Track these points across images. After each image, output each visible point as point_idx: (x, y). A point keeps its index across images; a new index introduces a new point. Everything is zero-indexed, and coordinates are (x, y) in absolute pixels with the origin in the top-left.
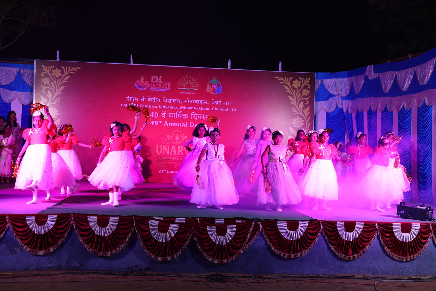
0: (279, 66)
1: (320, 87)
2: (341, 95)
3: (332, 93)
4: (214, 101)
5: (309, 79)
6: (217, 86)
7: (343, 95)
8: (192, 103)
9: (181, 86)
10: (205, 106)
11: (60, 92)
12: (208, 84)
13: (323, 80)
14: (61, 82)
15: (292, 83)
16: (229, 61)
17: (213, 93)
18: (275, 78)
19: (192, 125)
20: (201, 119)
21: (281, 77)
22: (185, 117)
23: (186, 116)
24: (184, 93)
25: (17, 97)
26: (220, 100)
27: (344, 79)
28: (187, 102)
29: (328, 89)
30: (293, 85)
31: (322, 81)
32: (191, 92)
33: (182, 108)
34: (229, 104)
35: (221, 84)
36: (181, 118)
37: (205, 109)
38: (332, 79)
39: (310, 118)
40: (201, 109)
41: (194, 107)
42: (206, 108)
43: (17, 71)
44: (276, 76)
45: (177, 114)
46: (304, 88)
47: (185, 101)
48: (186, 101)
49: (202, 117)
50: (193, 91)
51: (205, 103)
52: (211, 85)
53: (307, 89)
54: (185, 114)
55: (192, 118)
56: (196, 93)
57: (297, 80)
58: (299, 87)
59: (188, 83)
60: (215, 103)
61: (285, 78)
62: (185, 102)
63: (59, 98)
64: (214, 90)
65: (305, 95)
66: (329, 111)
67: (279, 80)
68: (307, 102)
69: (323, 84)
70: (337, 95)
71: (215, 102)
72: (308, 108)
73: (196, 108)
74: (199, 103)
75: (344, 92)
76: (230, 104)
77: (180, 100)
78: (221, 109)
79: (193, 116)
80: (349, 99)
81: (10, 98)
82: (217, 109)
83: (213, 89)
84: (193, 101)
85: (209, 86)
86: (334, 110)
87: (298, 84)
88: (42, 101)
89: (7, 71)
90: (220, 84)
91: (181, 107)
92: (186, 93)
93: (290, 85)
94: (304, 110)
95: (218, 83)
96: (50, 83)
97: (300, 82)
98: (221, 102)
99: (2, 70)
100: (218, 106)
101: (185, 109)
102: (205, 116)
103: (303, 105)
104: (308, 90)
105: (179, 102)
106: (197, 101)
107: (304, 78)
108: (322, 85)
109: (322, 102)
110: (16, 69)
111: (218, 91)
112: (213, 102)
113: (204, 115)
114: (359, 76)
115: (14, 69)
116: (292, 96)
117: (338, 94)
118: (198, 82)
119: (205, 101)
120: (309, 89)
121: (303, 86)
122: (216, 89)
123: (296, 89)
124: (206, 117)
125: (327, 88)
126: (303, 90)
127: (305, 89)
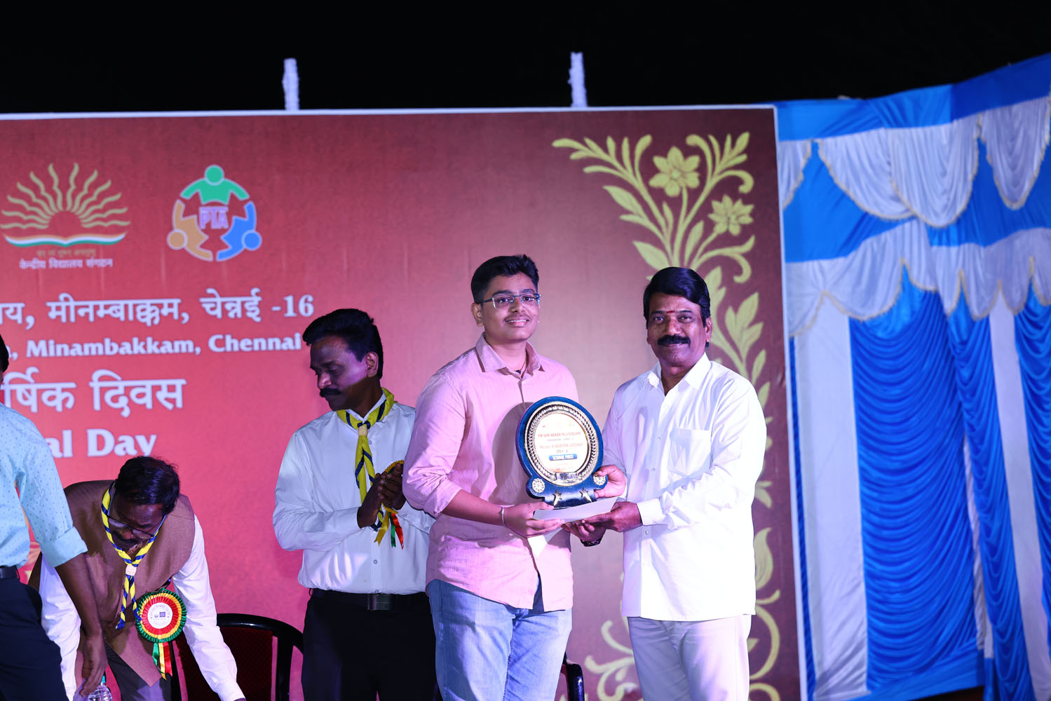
0: (568, 76)
1: (803, 184)
2: (923, 217)
3: (873, 210)
4: (219, 300)
5: (744, 139)
6: (229, 215)
7: (936, 214)
8: (91, 318)
9: (24, 227)
10: (166, 330)
12: (179, 207)
13: (818, 141)
15: (648, 170)
16: (290, 66)
17: (207, 256)
18: (559, 143)
19: (101, 442)
20: (149, 406)
21: (588, 141)
22: (57, 404)
23: (61, 396)
24: (42, 264)
26: (255, 291)
27: (934, 128)
28: (63, 313)
29: (851, 193)
30: (656, 182)
31: (815, 148)
32: (84, 258)
33: (36, 353)
34: (306, 310)
35: (251, 199)
36: (34, 409)
37: (167, 347)
38: (864, 134)
39: (768, 356)
40: (145, 347)
41: (107, 341)
42: (177, 344)
44: (558, 137)
45: (14, 387)
46: (717, 193)
47: (49, 309)
48: (58, 309)
49: (155, 399)
50: (93, 251)
51: (165, 311)
52: (193, 206)
53: (735, 196)
54: (59, 386)
55: (97, 406)
56: (110, 262)
57: (675, 153)
58: (690, 190)
59: (65, 203)
60: (225, 312)
61: (611, 143)
62: (53, 315)
64: (214, 239)
65: (727, 233)
66: (867, 314)
67: (574, 156)
68: (739, 271)
69: (822, 165)
70: (903, 221)
71: (223, 304)
72: (751, 304)
73: (120, 346)
74: (135, 313)
75: (938, 203)
76: (311, 309)
77: (20, 306)
78: (260, 344)
79: (103, 391)
80: (968, 240)
82: (235, 342)
83: (208, 230)
84: (96, 308)
85: (186, 214)
86: (890, 302)
87: (683, 175)
90: (246, 202)
91: (31, 344)
92: (54, 263)
93: (638, 183)
94: (730, 313)
95: (233, 197)
97: (694, 161)
98: (257, 300)
100: (242, 327)
101: (52, 354)
102: (171, 389)
103: (720, 287)
104: (739, 203)
105: (18, 317)
106: (122, 303)
107: (712, 139)
108: (817, 170)
109: (825, 263)
111: (236, 242)
112: (213, 304)
113: (164, 383)
114: (1017, 108)
116: (657, 243)
117: (906, 215)
118: (117, 197)
119: (165, 302)
120: (746, 199)
121: (711, 183)
122: (223, 231)
123: (675, 203)
124: (178, 395)
125: (842, 185)
126: (715, 204)
127: (727, 200)
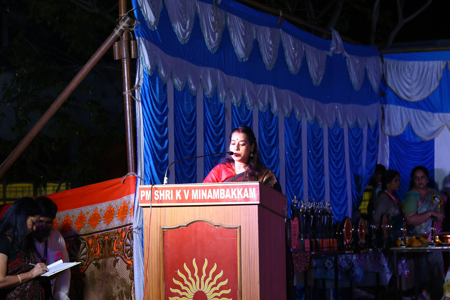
25: (447, 125)
43: (443, 67)
81: (431, 129)
89: (421, 71)
99: (411, 67)
110: (439, 62)
115: (435, 63)
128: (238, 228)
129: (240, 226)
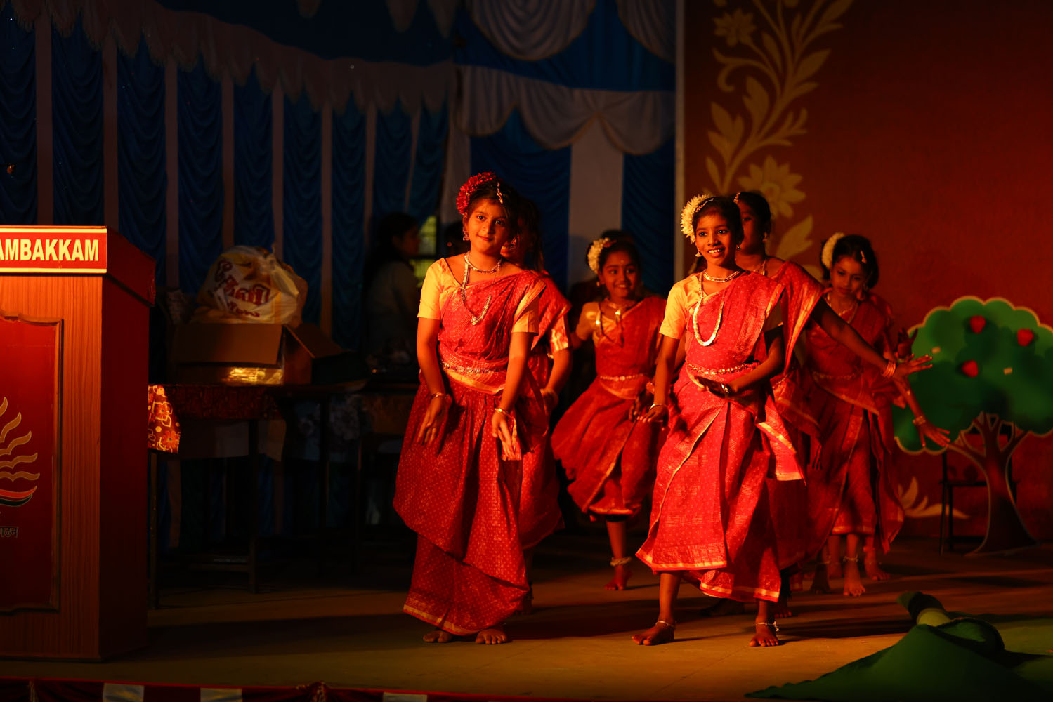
11: (809, 80)
14: (811, 29)
63: (804, 114)
88: (719, 132)
96: (757, 38)
128: (58, 324)
129: (63, 320)
